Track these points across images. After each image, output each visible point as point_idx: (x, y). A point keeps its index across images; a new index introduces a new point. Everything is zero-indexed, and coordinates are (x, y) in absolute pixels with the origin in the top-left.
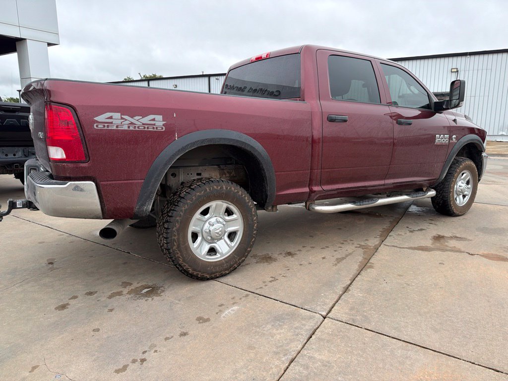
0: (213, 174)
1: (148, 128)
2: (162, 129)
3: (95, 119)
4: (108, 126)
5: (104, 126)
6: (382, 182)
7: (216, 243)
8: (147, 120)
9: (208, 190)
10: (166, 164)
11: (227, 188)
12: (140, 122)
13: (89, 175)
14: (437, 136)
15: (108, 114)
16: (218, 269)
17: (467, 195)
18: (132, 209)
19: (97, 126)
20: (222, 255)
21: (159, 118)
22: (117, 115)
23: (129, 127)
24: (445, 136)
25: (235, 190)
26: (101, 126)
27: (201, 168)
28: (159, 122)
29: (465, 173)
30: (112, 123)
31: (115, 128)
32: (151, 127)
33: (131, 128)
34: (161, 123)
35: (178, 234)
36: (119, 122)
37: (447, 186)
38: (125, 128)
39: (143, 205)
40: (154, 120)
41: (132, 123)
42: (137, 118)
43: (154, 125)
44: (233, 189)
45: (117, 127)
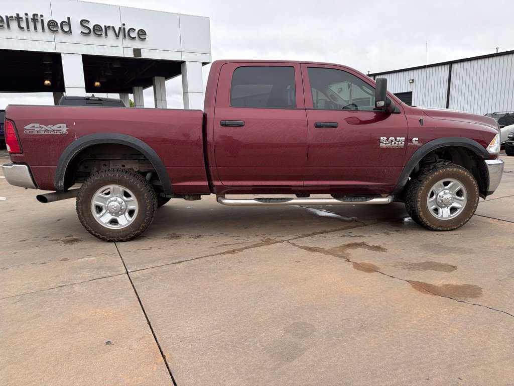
0: (134, 166)
1: (56, 132)
2: (66, 133)
3: (25, 127)
4: (32, 132)
5: (30, 132)
6: (301, 183)
7: (118, 216)
8: (55, 127)
9: (103, 176)
10: (68, 157)
11: (119, 176)
12: (51, 129)
13: (24, 161)
14: (382, 138)
15: (32, 125)
16: (115, 235)
17: (459, 209)
18: (53, 185)
19: (26, 132)
20: (121, 225)
21: (64, 126)
22: (37, 125)
23: (44, 132)
24: (398, 138)
25: (127, 178)
26: (28, 132)
27: (125, 161)
28: (64, 128)
29: (452, 182)
30: (34, 130)
31: (36, 133)
32: (58, 132)
33: (46, 133)
34: (65, 129)
35: (82, 205)
36: (39, 129)
37: (414, 195)
38: (43, 133)
39: (57, 182)
40: (60, 127)
41: (46, 130)
42: (49, 126)
43: (61, 130)
44: (125, 177)
45: (37, 132)
